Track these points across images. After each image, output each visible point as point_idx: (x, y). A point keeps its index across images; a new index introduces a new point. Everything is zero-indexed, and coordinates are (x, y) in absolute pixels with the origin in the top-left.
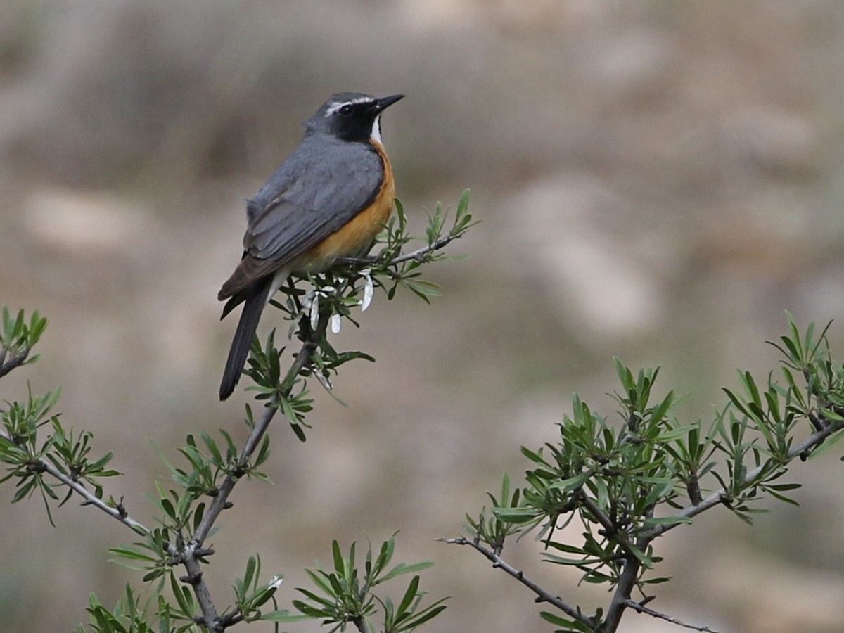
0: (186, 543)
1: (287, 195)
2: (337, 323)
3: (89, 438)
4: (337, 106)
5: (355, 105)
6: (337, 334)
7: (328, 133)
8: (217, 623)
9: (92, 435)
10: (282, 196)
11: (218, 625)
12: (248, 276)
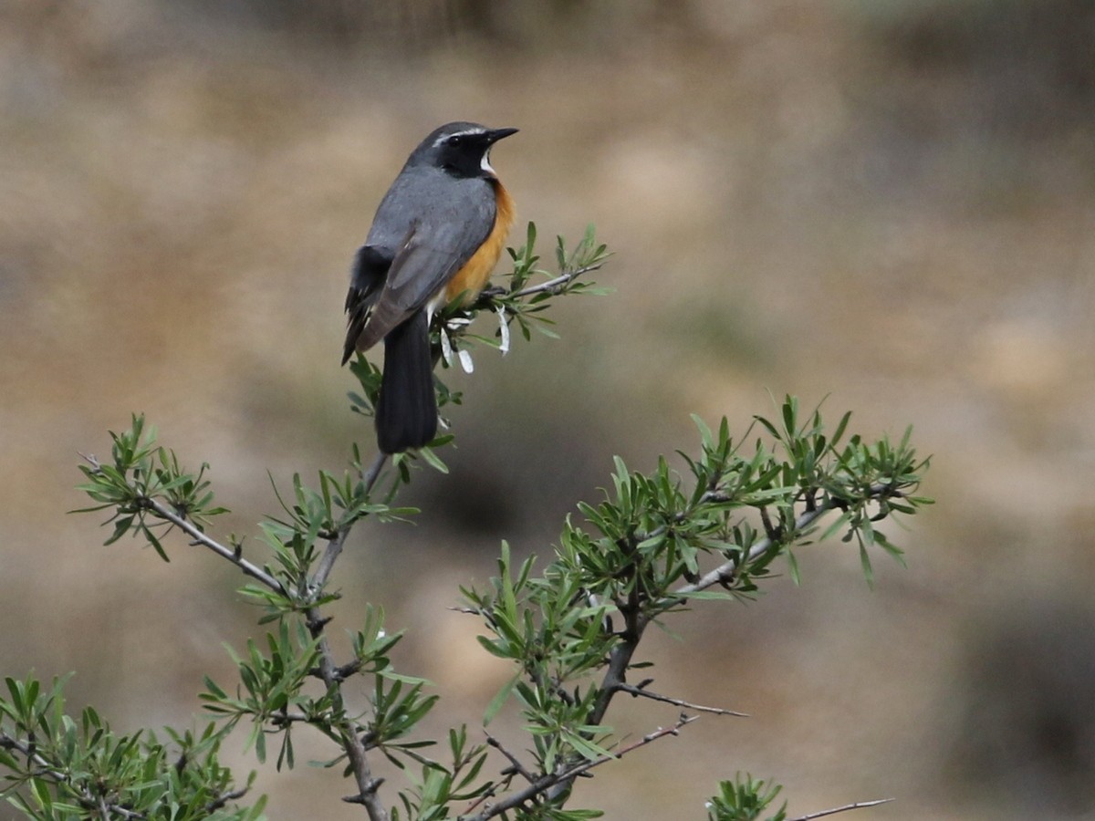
0: (308, 585)
1: (416, 239)
2: (467, 361)
3: (206, 469)
4: (444, 138)
5: (464, 137)
6: (470, 374)
7: (433, 166)
8: (336, 673)
9: (208, 467)
10: (412, 240)
11: (337, 676)
12: (386, 325)
